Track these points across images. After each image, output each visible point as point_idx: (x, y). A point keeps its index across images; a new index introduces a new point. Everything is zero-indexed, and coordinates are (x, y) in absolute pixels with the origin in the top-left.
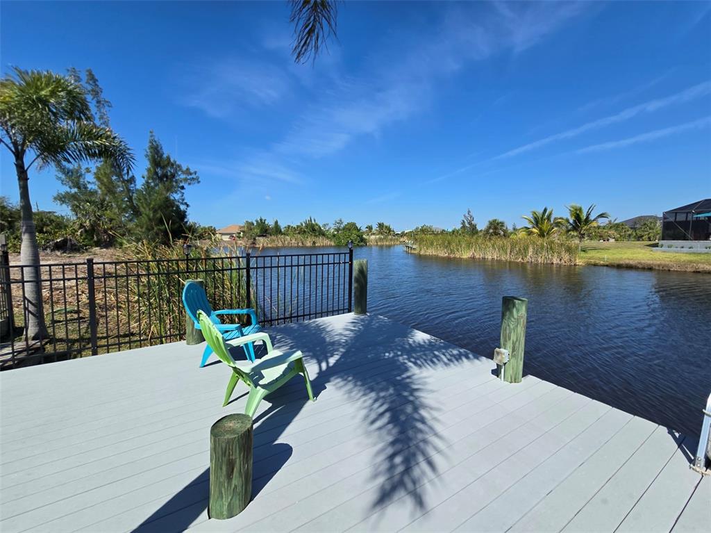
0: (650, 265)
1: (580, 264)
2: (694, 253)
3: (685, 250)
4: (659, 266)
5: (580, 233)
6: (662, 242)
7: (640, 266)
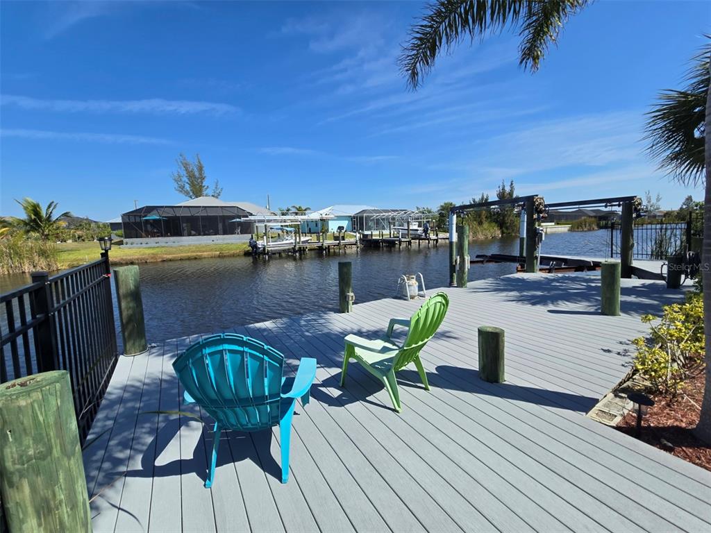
0: (131, 260)
1: (63, 267)
2: (151, 248)
3: (144, 245)
4: (138, 259)
5: (43, 234)
6: (125, 240)
7: (124, 262)
